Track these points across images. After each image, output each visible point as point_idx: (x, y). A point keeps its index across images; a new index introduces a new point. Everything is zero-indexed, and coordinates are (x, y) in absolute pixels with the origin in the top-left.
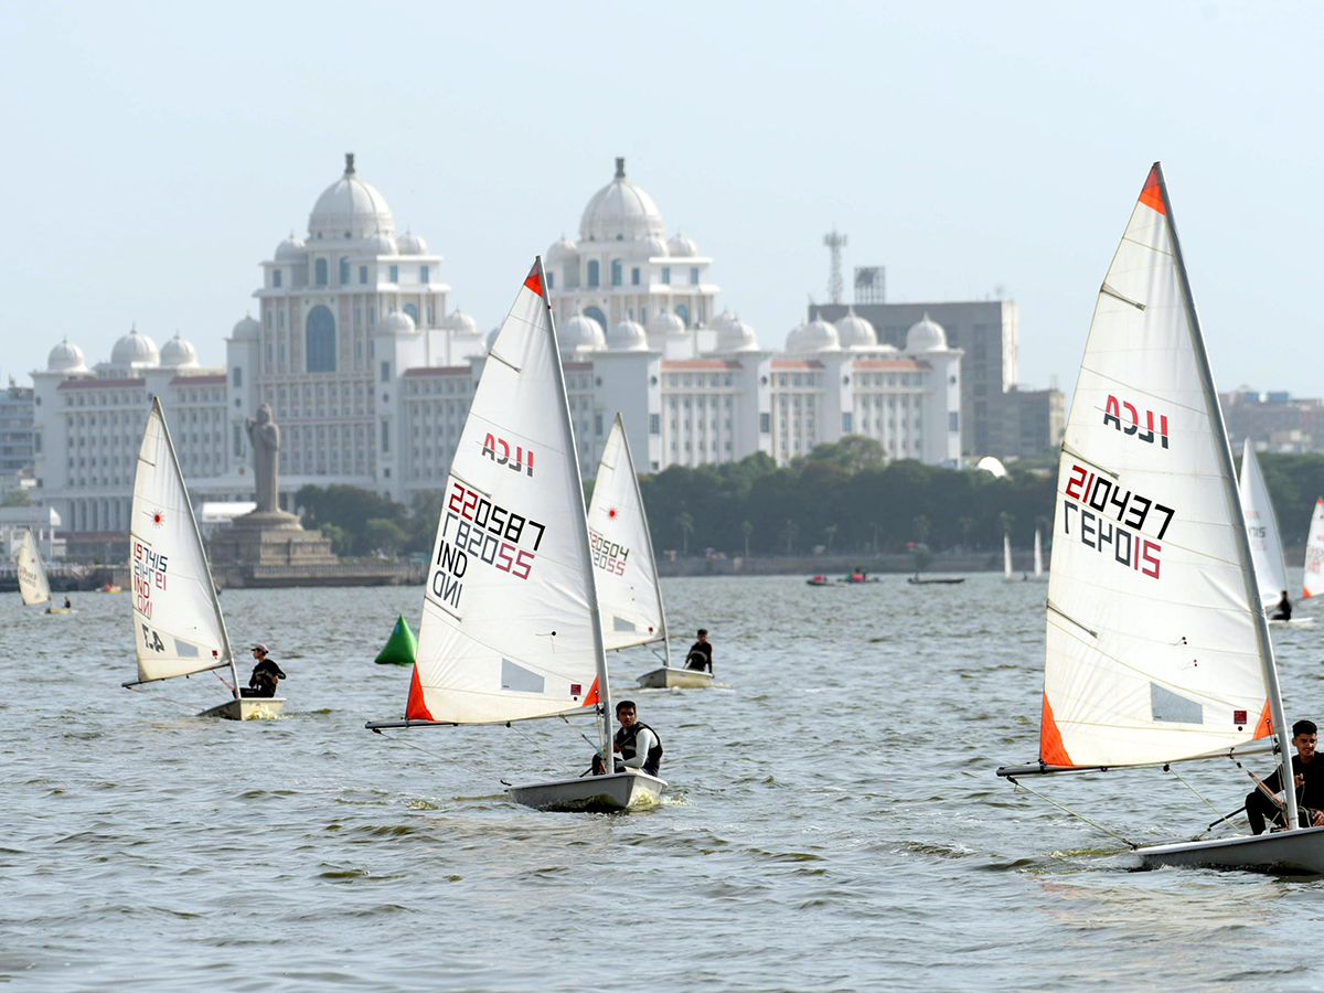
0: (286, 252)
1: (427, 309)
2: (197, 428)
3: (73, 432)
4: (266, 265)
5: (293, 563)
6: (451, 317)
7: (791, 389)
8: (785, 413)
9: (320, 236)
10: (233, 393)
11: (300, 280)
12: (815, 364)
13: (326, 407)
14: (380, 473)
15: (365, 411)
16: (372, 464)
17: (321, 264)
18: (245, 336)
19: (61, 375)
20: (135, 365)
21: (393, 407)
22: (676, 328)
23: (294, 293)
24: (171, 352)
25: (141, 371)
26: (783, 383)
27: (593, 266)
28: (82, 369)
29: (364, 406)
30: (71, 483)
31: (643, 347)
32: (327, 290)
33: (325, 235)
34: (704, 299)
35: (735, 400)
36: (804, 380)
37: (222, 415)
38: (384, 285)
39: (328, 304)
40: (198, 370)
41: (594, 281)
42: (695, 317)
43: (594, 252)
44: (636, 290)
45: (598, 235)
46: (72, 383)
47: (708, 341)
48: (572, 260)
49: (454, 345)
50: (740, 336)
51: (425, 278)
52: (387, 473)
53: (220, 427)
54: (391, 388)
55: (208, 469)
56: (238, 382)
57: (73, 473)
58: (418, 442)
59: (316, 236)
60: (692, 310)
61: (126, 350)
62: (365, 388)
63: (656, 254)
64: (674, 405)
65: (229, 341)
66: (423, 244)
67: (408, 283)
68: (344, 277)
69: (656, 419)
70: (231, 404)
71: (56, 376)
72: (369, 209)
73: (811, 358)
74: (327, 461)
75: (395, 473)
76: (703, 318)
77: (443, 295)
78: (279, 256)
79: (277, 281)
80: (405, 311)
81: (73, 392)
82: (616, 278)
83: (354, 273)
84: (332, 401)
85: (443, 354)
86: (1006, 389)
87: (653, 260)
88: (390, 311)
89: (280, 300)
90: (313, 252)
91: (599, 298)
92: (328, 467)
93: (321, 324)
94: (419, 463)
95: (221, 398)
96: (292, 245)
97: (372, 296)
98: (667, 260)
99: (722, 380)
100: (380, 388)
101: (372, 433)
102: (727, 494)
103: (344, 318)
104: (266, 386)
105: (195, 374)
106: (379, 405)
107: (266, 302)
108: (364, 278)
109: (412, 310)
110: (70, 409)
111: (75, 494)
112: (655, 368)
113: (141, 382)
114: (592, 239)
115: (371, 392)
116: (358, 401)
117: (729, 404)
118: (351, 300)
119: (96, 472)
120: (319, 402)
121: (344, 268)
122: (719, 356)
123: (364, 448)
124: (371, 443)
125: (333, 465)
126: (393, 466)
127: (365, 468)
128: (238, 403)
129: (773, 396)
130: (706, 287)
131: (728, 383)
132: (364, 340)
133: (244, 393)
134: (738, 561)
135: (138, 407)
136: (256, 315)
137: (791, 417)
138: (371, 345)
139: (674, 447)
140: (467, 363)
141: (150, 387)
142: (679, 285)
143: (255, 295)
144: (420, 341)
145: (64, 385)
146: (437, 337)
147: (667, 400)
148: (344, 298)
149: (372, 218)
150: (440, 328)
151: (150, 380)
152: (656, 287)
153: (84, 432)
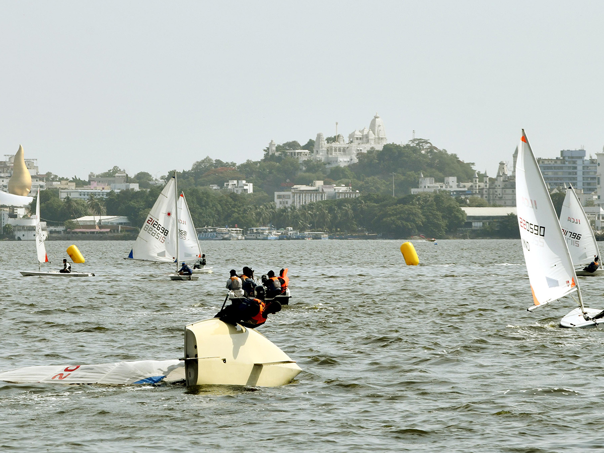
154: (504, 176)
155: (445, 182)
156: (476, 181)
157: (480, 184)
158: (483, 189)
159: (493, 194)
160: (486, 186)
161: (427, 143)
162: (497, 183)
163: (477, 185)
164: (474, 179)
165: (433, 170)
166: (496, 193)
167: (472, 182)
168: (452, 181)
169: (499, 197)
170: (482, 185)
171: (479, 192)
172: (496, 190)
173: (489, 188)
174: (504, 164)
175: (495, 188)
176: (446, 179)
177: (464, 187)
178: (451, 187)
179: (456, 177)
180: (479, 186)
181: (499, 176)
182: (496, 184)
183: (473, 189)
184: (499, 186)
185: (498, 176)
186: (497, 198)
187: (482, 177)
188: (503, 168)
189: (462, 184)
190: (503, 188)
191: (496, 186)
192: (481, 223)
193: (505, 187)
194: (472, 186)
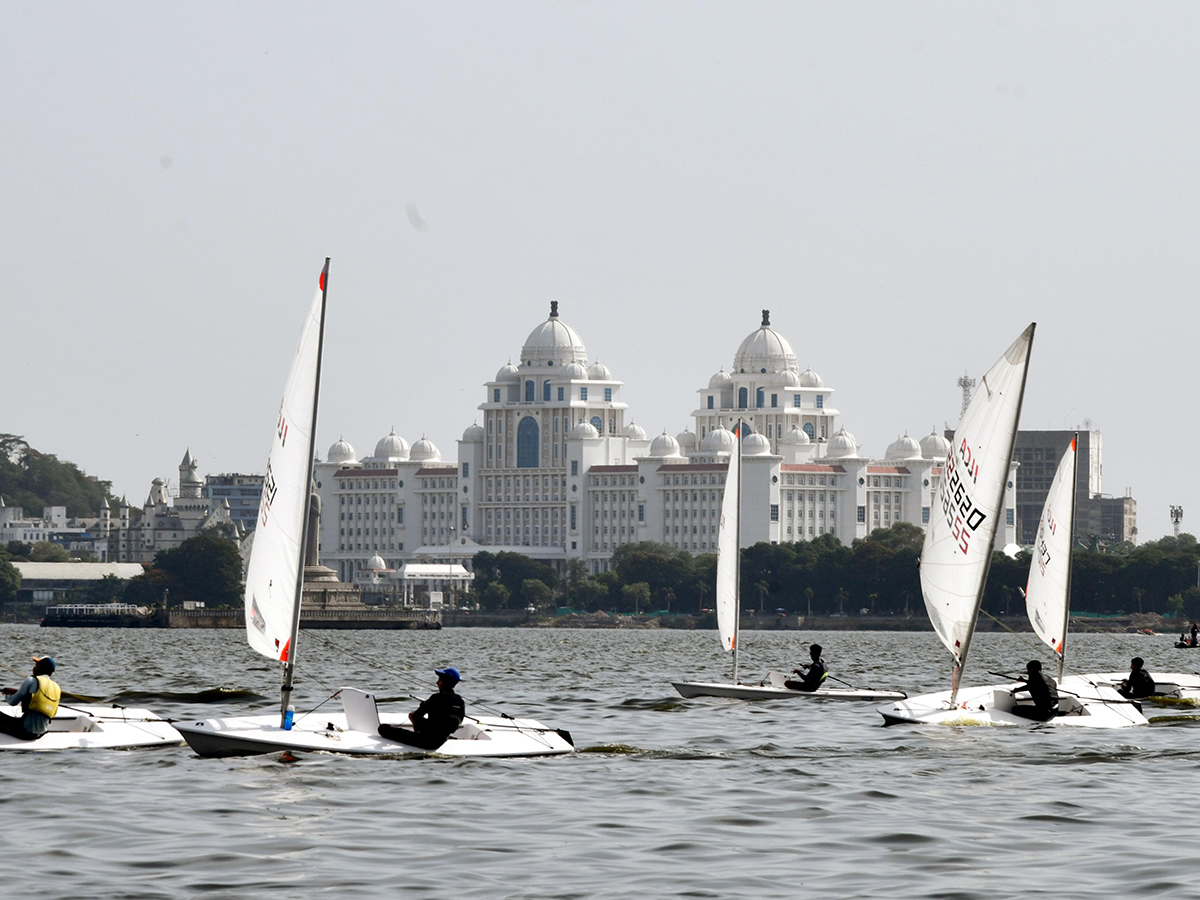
0: (504, 375)
1: (608, 422)
2: (435, 509)
3: (344, 509)
4: (489, 385)
5: (327, 608)
6: (627, 428)
7: (883, 488)
8: (877, 507)
9: (529, 364)
10: (462, 482)
11: (514, 397)
12: (902, 470)
13: (530, 494)
14: (569, 546)
15: (559, 499)
16: (563, 539)
17: (530, 385)
18: (473, 440)
19: (338, 466)
20: (391, 459)
21: (579, 495)
22: (803, 440)
23: (509, 407)
24: (418, 450)
25: (397, 464)
26: (876, 484)
27: (743, 392)
28: (353, 462)
29: (558, 494)
30: (342, 548)
31: (767, 453)
32: (533, 405)
33: (533, 363)
34: (827, 420)
35: (838, 497)
36: (893, 481)
37: (454, 500)
38: (575, 402)
39: (535, 416)
40: (438, 464)
41: (743, 404)
42: (819, 434)
43: (743, 382)
44: (774, 411)
45: (745, 369)
46: (345, 472)
47: (823, 450)
48: (728, 388)
49: (627, 449)
50: (844, 447)
51: (608, 398)
52: (574, 545)
53: (452, 508)
54: (578, 481)
55: (443, 539)
56: (466, 474)
57: (344, 540)
58: (598, 522)
59: (526, 363)
60: (817, 428)
61: (385, 448)
62: (559, 479)
63: (790, 385)
64: (790, 498)
65: (460, 442)
66: (607, 372)
67: (595, 401)
68: (547, 397)
69: (775, 508)
70: (460, 490)
71: (332, 466)
72: (567, 344)
73: (900, 466)
74: (531, 535)
75: (579, 546)
76: (825, 434)
77: (622, 410)
78: (499, 378)
79: (497, 398)
80: (591, 422)
81: (345, 479)
82: (760, 403)
83: (554, 392)
84: (535, 490)
85: (620, 456)
86: (1091, 497)
87: (786, 388)
88: (581, 421)
89: (498, 411)
90: (524, 376)
91: (746, 416)
92: (531, 540)
93: (528, 430)
94: (598, 539)
95: (454, 485)
96: (509, 370)
97: (566, 410)
98: (799, 388)
99: (828, 480)
100: (570, 481)
101: (564, 515)
102: (799, 566)
103: (545, 426)
104: (487, 477)
105: (436, 467)
106: (570, 495)
107: (488, 413)
108: (561, 398)
109: (597, 422)
110: (342, 492)
111: (345, 556)
112: (777, 470)
113: (394, 472)
114: (742, 371)
115: (564, 483)
116: (554, 491)
117: (833, 499)
118: (551, 412)
119: (360, 540)
120: (525, 491)
121: (547, 388)
122: (828, 462)
123: (558, 526)
124: (563, 522)
125: (535, 539)
126: (579, 540)
127: (558, 542)
128: (465, 489)
129: (868, 493)
130: (827, 411)
131: (833, 483)
132: (559, 444)
133: (470, 482)
134: (800, 619)
135: (392, 491)
136: (482, 424)
137: (883, 510)
138: (565, 448)
139: (790, 530)
140: (635, 463)
141: (401, 476)
142: (808, 408)
143: (479, 408)
144: (603, 444)
145: (339, 474)
146: (616, 443)
147: (785, 494)
148: (545, 411)
149: (568, 351)
150: (619, 436)
151: (401, 471)
152: (789, 409)
153: (352, 509)
154: (159, 507)
155: (45, 517)
156: (106, 515)
157: (113, 520)
158: (118, 530)
159: (137, 540)
160: (124, 525)
161: (18, 441)
162: (146, 519)
163: (109, 523)
164: (102, 512)
165: (29, 493)
166: (143, 539)
167: (98, 516)
168: (58, 515)
169: (147, 547)
170: (118, 522)
171: (111, 536)
172: (143, 532)
173: (130, 529)
174: (160, 484)
175: (141, 530)
176: (46, 510)
177: (83, 526)
178: (55, 526)
179: (65, 508)
180: (112, 525)
181: (148, 505)
182: (143, 521)
183: (99, 531)
184: (149, 525)
185: (146, 506)
186: (144, 549)
187: (117, 506)
188: (160, 492)
189: (79, 521)
190: (155, 529)
191: (143, 525)
192: (51, 594)
193: (160, 527)
194: (97, 525)
